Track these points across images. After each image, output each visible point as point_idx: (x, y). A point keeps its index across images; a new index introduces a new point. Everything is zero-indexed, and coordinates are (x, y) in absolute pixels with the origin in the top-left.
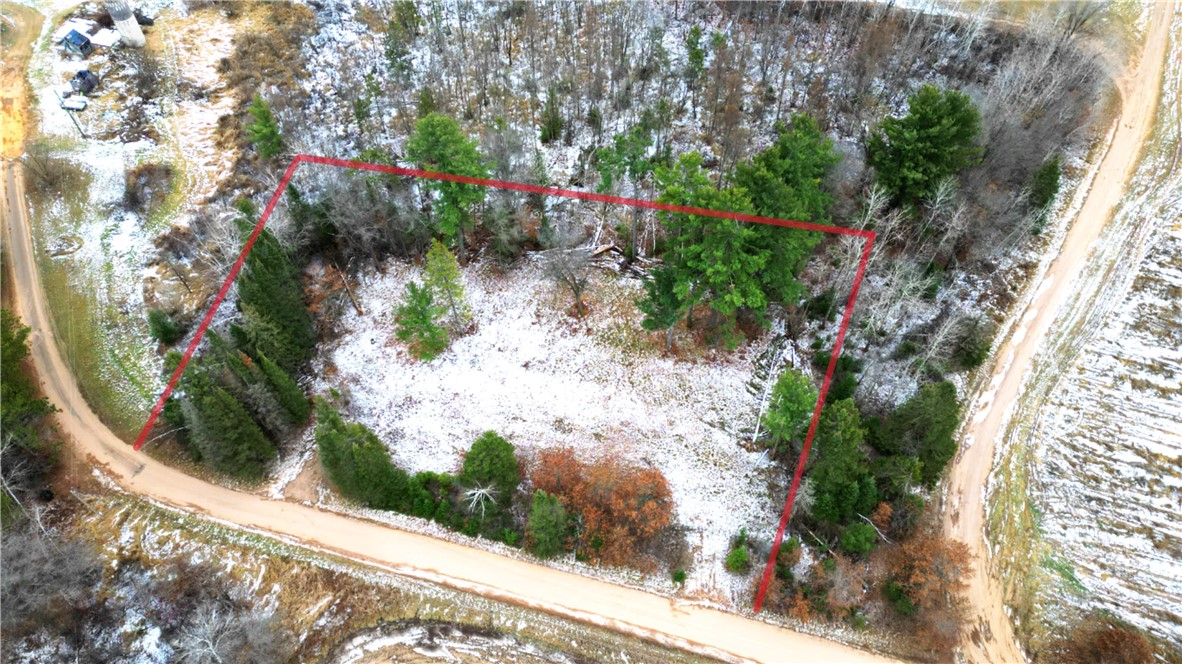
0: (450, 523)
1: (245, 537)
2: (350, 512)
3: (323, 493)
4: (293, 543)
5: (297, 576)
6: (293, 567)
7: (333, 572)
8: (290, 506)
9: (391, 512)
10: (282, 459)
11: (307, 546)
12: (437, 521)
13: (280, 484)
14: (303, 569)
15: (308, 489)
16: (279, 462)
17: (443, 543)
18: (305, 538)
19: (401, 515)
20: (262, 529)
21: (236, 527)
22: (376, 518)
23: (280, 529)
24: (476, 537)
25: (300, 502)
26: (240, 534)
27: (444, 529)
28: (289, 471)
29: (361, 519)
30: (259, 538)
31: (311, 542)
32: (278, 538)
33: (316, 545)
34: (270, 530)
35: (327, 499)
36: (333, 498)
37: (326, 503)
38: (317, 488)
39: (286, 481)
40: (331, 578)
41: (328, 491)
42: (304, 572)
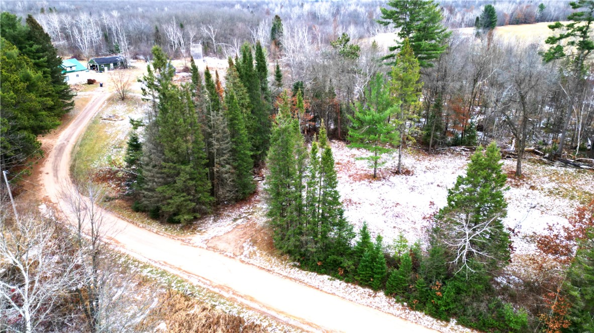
0: (407, 299)
1: (149, 269)
2: (276, 269)
3: (248, 248)
4: (200, 284)
5: (195, 316)
6: (192, 306)
7: (240, 321)
8: (211, 253)
9: (326, 277)
10: (215, 221)
11: (217, 290)
12: (389, 294)
13: (206, 236)
14: (204, 309)
15: (233, 244)
16: (211, 222)
17: (398, 320)
18: (217, 283)
19: (338, 282)
20: (171, 266)
21: (145, 261)
22: (306, 280)
24: (448, 321)
25: (222, 252)
26: (145, 267)
27: (399, 305)
28: (218, 229)
29: (287, 277)
30: (163, 273)
31: (221, 287)
32: (185, 277)
33: (228, 291)
34: (180, 269)
35: (252, 255)
36: (258, 255)
37: (250, 257)
38: (244, 245)
39: (213, 235)
40: (238, 326)
41: (255, 248)
42: (204, 313)
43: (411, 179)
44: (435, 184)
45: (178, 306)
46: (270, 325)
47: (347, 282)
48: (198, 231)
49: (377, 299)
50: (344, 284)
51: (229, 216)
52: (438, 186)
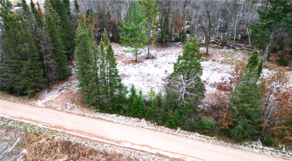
0: (156, 121)
1: (12, 122)
2: (87, 114)
3: (69, 105)
4: (44, 127)
5: (43, 144)
6: (41, 139)
7: (70, 143)
8: (48, 110)
9: (114, 115)
10: (48, 92)
11: (54, 129)
12: (147, 120)
13: (44, 101)
14: (48, 140)
15: (61, 104)
16: (46, 93)
17: (153, 131)
18: (54, 125)
19: (121, 117)
20: (25, 119)
21: (9, 117)
22: (104, 118)
23: (37, 120)
24: (176, 129)
25: (55, 109)
26: (9, 121)
27: (152, 124)
28: (50, 96)
29: (93, 117)
30: (21, 123)
31: (57, 127)
32: (35, 124)
33: (61, 129)
34: (31, 120)
35: (72, 108)
36: (76, 108)
37: (71, 110)
38: (67, 103)
39: (48, 100)
40: (68, 146)
41: (74, 105)
42: (49, 141)
43: (155, 61)
44: (167, 63)
45: (32, 140)
46: (86, 143)
47: (126, 116)
48: (39, 99)
49: (141, 123)
50: (124, 118)
51: (56, 89)
52: (169, 63)
